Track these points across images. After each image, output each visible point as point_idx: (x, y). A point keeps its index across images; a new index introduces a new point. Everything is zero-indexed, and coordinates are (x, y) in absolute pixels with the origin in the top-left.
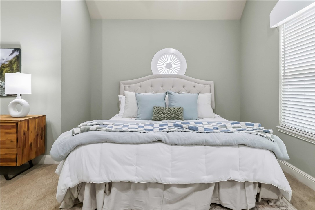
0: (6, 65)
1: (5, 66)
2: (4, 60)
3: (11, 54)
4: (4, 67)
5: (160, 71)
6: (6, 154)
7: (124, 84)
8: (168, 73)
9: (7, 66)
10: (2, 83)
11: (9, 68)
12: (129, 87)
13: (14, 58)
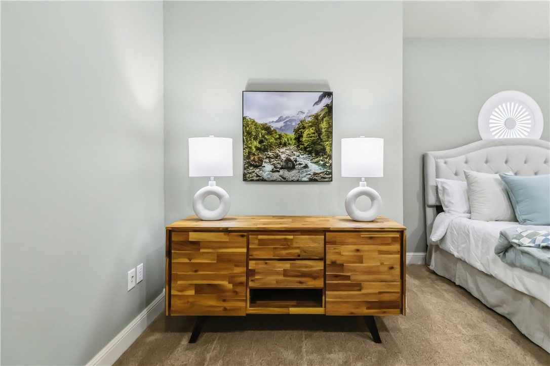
0: (307, 123)
1: (306, 125)
2: (304, 113)
3: (316, 103)
4: (304, 128)
5: (493, 134)
6: (380, 293)
7: (436, 158)
8: (509, 137)
9: (310, 124)
10: (300, 156)
11: (314, 128)
12: (446, 163)
13: (322, 110)
